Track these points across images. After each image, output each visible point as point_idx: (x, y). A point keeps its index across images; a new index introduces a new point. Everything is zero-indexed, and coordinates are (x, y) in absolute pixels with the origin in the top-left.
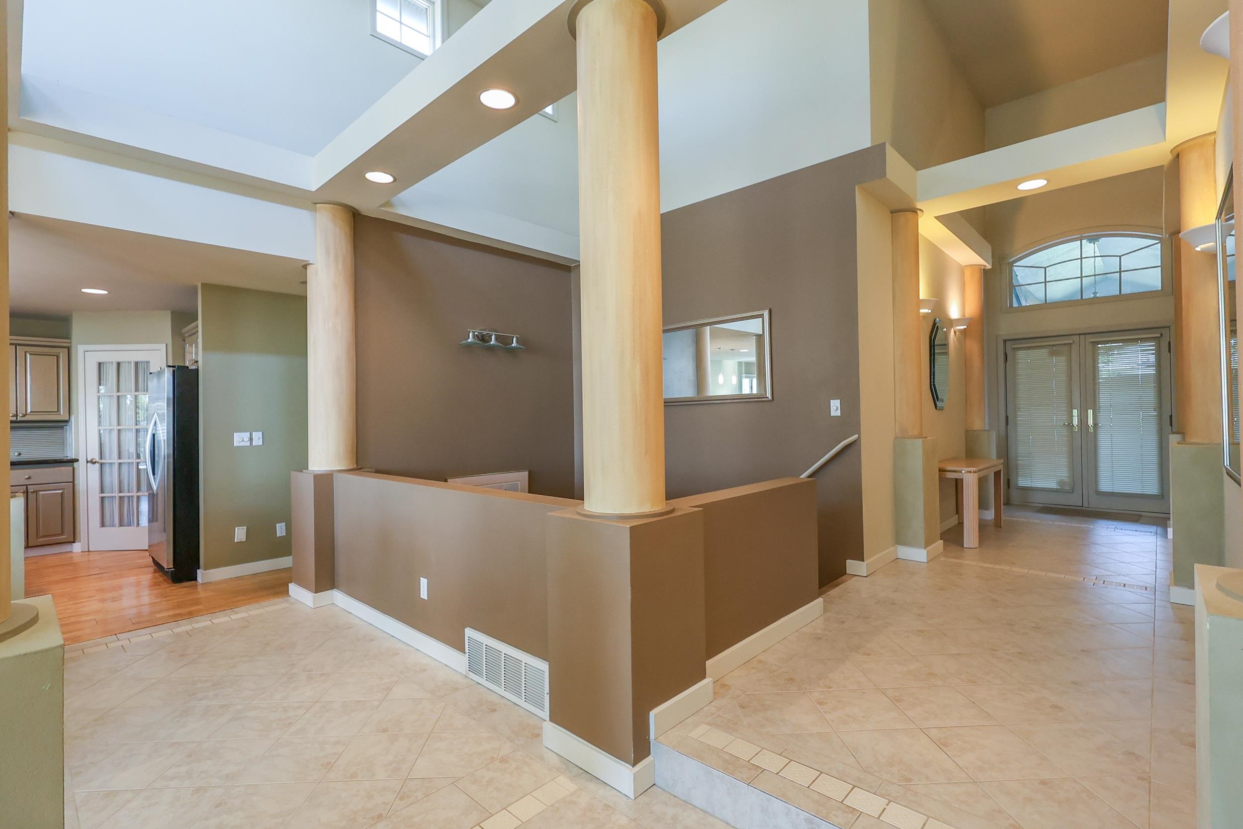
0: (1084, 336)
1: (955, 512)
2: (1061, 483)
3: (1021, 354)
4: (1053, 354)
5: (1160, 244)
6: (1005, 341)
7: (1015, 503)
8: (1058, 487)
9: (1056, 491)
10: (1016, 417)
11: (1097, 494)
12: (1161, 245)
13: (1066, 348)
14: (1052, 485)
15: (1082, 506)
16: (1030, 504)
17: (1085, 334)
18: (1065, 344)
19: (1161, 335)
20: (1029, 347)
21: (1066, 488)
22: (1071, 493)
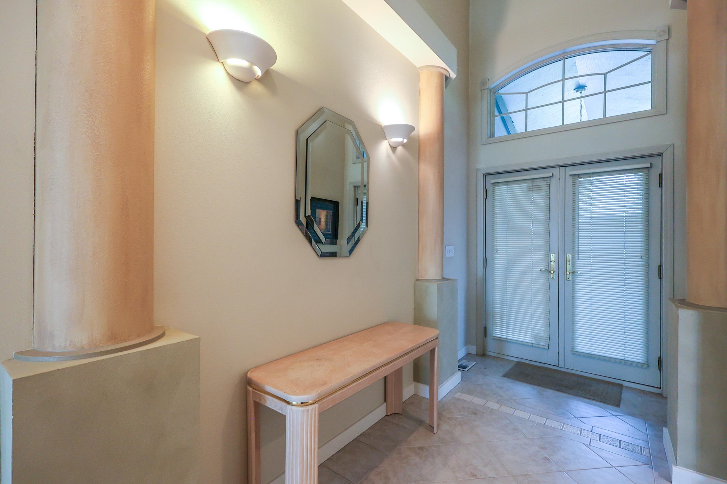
0: (564, 167)
1: (384, 400)
2: (536, 337)
3: (500, 190)
4: (531, 189)
5: (650, 56)
6: (485, 176)
7: (491, 354)
8: (533, 342)
9: (531, 345)
10: (493, 259)
11: (574, 354)
12: (652, 55)
13: (544, 183)
14: (528, 339)
15: (558, 366)
16: (506, 357)
17: (565, 166)
18: (544, 178)
19: (651, 164)
20: (508, 182)
21: (542, 344)
22: (547, 349)
